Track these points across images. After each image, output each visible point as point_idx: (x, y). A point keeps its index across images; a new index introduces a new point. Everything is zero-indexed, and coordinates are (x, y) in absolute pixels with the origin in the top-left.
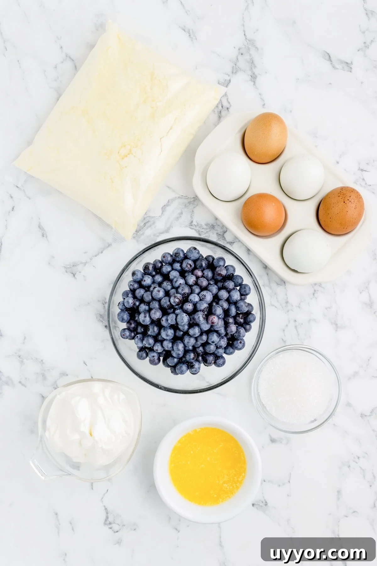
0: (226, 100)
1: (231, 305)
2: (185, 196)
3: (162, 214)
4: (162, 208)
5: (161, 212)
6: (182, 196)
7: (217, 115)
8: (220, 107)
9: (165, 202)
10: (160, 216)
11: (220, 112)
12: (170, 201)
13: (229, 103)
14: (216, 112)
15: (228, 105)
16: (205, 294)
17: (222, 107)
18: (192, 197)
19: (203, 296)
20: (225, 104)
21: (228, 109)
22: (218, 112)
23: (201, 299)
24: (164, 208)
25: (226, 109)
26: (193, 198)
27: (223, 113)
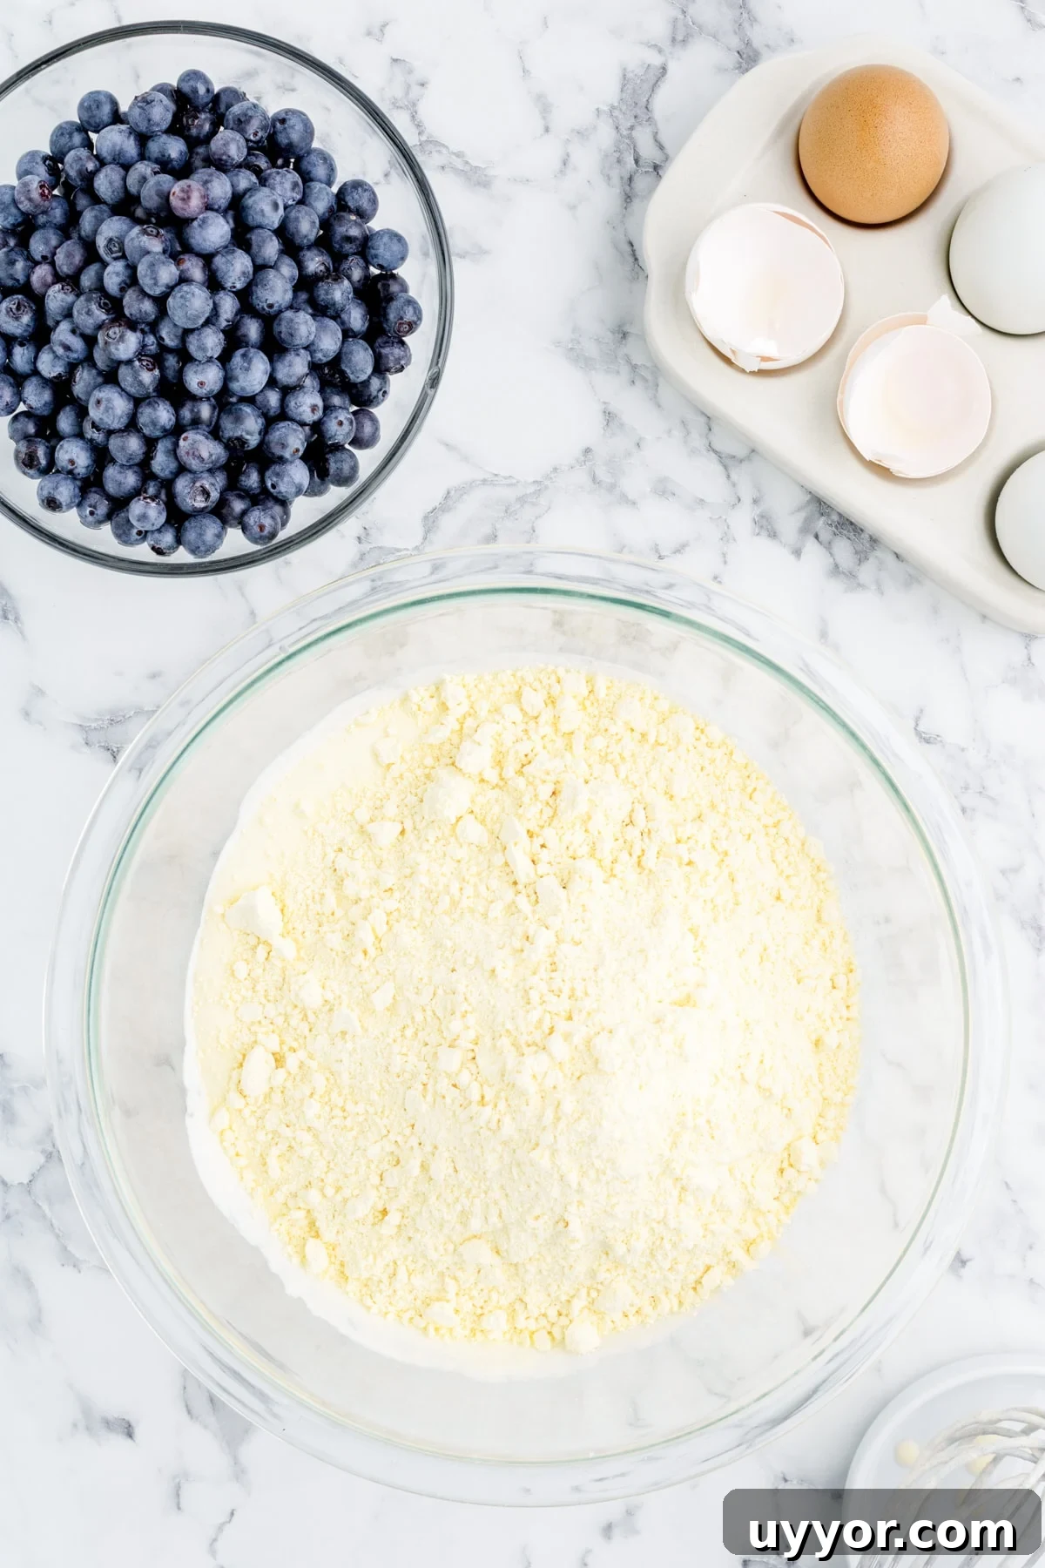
0: (651, 141)
1: (147, 155)
2: (505, 478)
3: (425, 539)
4: (426, 518)
5: (420, 532)
6: (496, 475)
7: (618, 191)
8: (630, 160)
9: (436, 498)
10: (417, 548)
11: (630, 179)
12: (452, 493)
13: (661, 147)
14: (616, 180)
15: (658, 159)
16: (103, 239)
17: (636, 161)
18: (531, 480)
19: (111, 247)
20: (648, 151)
21: (656, 168)
22: (622, 178)
23: (120, 254)
24: (431, 520)
25: (651, 170)
26: (534, 482)
27: (641, 183)
